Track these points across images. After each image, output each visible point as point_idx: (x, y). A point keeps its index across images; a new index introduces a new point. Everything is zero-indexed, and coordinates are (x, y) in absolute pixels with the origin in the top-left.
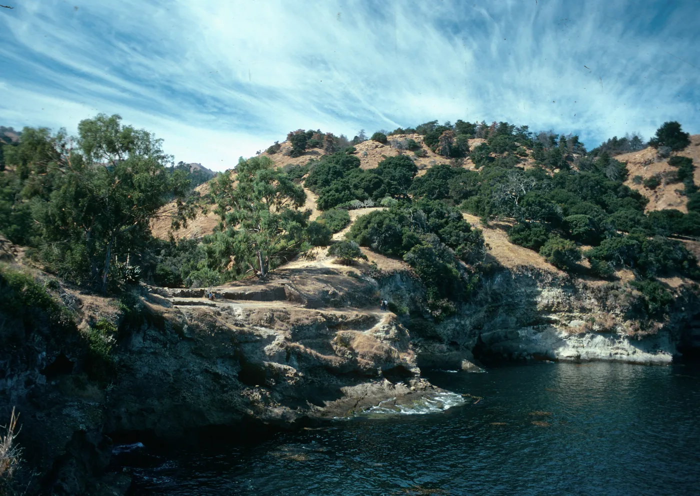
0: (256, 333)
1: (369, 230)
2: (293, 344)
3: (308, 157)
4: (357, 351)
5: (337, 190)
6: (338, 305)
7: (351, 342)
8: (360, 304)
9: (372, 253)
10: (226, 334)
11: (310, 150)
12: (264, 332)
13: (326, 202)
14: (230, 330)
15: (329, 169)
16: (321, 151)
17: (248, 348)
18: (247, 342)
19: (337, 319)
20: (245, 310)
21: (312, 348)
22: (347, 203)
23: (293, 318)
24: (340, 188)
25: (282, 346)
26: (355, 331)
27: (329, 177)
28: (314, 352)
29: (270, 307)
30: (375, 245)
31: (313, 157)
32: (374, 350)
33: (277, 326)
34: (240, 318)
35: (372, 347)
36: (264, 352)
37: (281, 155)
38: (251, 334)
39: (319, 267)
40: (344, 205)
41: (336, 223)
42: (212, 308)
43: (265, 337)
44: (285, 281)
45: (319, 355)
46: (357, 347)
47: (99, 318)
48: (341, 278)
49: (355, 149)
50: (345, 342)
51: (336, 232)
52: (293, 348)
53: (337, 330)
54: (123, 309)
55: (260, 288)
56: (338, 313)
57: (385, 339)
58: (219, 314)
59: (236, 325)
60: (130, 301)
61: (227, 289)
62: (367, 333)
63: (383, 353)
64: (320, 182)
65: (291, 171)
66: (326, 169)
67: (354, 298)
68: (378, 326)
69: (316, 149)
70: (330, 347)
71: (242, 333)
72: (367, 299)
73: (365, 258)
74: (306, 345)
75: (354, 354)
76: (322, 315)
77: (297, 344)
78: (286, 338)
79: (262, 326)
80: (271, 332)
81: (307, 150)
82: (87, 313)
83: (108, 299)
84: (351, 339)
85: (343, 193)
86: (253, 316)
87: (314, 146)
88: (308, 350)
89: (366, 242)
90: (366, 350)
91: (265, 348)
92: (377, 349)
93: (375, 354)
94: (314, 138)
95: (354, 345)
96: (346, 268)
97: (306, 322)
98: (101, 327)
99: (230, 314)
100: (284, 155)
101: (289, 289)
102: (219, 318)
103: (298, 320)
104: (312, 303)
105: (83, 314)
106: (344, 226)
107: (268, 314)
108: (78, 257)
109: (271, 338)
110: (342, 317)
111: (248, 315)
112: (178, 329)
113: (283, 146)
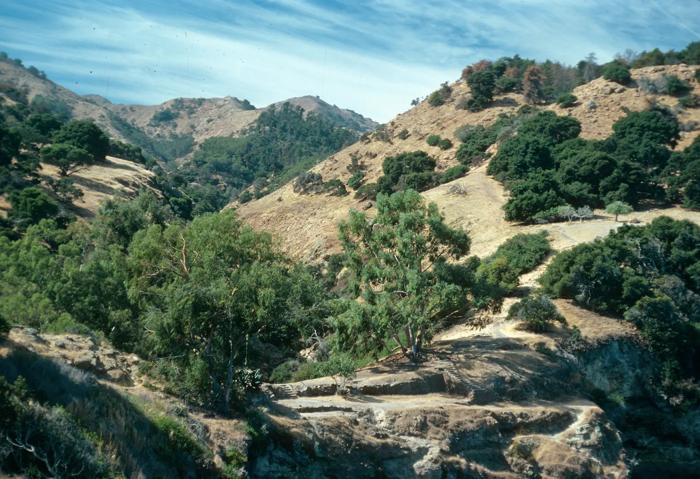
0: (403, 445)
1: (572, 275)
2: (451, 459)
3: (496, 111)
4: (541, 464)
5: (536, 190)
6: (518, 397)
7: (533, 452)
8: (550, 394)
9: (577, 309)
10: (366, 451)
11: (501, 98)
12: (413, 442)
13: (519, 209)
14: (370, 445)
15: (527, 146)
16: (519, 98)
17: (392, 465)
18: (391, 458)
19: (514, 418)
20: (389, 413)
21: (478, 462)
22: (552, 211)
23: (452, 421)
24: (541, 185)
25: (436, 462)
26: (541, 436)
27: (527, 159)
28: (480, 468)
29: (421, 407)
30: (581, 297)
31: (506, 110)
32: (565, 464)
33: (430, 434)
34: (383, 424)
35: (563, 458)
36: (412, 470)
37: (452, 108)
38: (397, 447)
39: (495, 336)
40: (547, 213)
41: (526, 257)
42: (347, 414)
43: (415, 450)
44: (444, 364)
45: (487, 471)
46: (542, 458)
47: (228, 448)
48: (525, 354)
49: (575, 98)
50: (525, 452)
51: (526, 271)
52: (450, 464)
53: (514, 435)
54: (250, 433)
55: (409, 376)
56: (516, 409)
57: (583, 446)
58: (356, 423)
59: (377, 436)
60: (255, 420)
61: (366, 380)
62: (558, 438)
63: (578, 467)
64: (512, 168)
65: (468, 138)
66: (523, 146)
67: (542, 386)
68: (574, 427)
69: (511, 96)
70: (502, 459)
71: (385, 446)
72: (562, 387)
73: (562, 320)
74: (469, 459)
75: (537, 468)
76: (493, 415)
77: (457, 458)
78: (442, 451)
79: (410, 435)
80: (422, 443)
81: (495, 98)
82: (217, 442)
83: (235, 421)
84: (533, 447)
85: (545, 195)
86: (399, 422)
87: (508, 89)
88: (473, 465)
89: (567, 293)
90: (553, 463)
91: (415, 465)
92: (570, 461)
93: (567, 469)
94: (509, 75)
95: (538, 455)
96: (532, 338)
97: (470, 426)
98: (232, 458)
99: (369, 420)
100: (458, 107)
101: (449, 376)
102: (356, 429)
103: (459, 424)
104: (481, 398)
105: (212, 443)
106: (539, 262)
107: (419, 418)
108: (197, 374)
109: (423, 451)
110: (521, 415)
111: (393, 421)
112: (308, 447)
113: (456, 90)
